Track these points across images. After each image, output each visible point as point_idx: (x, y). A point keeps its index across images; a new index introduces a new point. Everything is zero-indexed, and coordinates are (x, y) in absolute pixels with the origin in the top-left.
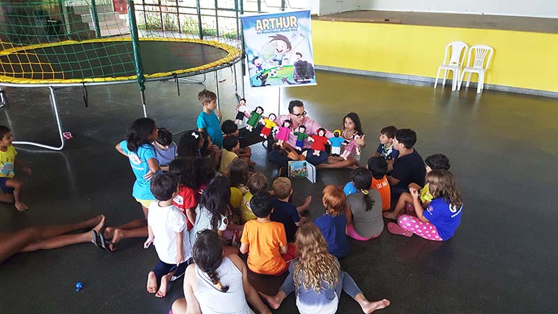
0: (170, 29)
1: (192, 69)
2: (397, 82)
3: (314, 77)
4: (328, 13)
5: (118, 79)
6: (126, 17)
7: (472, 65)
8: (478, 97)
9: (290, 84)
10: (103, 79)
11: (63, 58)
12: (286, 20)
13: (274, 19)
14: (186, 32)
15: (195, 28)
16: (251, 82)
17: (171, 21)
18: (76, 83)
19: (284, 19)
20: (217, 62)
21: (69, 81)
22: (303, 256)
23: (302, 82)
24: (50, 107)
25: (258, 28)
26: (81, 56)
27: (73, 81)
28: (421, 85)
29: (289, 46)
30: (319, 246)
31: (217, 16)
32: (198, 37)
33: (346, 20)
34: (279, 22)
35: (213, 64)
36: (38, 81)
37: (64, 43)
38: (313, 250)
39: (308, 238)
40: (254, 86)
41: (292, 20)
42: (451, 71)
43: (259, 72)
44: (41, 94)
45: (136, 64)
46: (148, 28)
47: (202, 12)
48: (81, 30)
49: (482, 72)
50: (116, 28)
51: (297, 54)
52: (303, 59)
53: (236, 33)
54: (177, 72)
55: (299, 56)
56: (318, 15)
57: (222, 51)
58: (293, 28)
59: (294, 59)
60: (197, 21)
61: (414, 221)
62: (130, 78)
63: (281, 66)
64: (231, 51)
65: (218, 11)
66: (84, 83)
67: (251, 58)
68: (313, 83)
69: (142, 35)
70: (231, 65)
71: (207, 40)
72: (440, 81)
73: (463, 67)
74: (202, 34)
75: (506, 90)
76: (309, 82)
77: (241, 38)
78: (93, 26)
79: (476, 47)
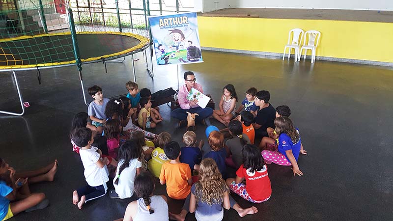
0: (97, 24)
1: (115, 54)
2: (258, 57)
3: (201, 57)
4: (209, 11)
5: (62, 63)
6: (65, 17)
7: (307, 44)
8: (312, 65)
9: (185, 62)
10: (51, 64)
11: (21, 50)
13: (172, 19)
14: (109, 26)
15: (116, 23)
16: (158, 62)
17: (98, 18)
19: (178, 18)
20: (133, 48)
21: (26, 66)
23: (193, 61)
24: (12, 85)
25: (161, 25)
26: (35, 48)
27: (29, 66)
28: (274, 58)
29: (183, 37)
31: (131, 14)
32: (117, 30)
33: (221, 15)
34: (175, 20)
35: (130, 50)
37: (21, 38)
40: (160, 65)
41: (184, 19)
42: (293, 48)
43: (163, 55)
45: (75, 52)
46: (81, 24)
47: (121, 11)
49: (314, 48)
50: (59, 25)
51: (189, 41)
52: (193, 45)
53: (145, 25)
54: (104, 56)
55: (190, 43)
56: (202, 12)
57: (135, 40)
58: (186, 24)
60: (117, 17)
62: (71, 62)
63: (178, 50)
64: (142, 40)
65: (132, 11)
66: (37, 67)
70: (143, 50)
71: (125, 32)
72: (287, 55)
73: (301, 46)
74: (121, 27)
75: (331, 60)
76: (198, 60)
78: (41, 24)
79: (309, 32)
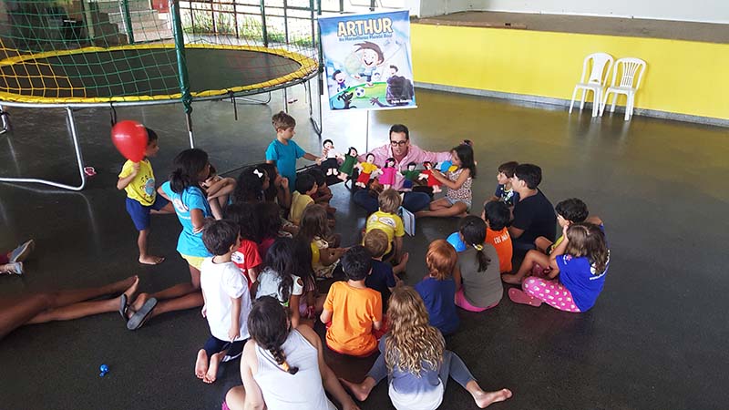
0: (224, 33)
1: (254, 86)
2: (521, 105)
3: (414, 97)
4: (432, 14)
5: (156, 97)
6: (167, 17)
7: (618, 84)
8: (626, 125)
9: (381, 106)
10: (137, 98)
11: (83, 71)
12: (377, 23)
13: (362, 22)
14: (245, 37)
15: (258, 32)
16: (331, 103)
17: (226, 22)
18: (101, 102)
19: (375, 21)
20: (287, 77)
21: (92, 100)
22: (397, 329)
23: (398, 105)
24: (66, 134)
25: (340, 32)
26: (109, 68)
27: (98, 99)
28: (551, 109)
29: (381, 57)
30: (418, 316)
31: (286, 17)
32: (261, 44)
33: (455, 23)
34: (368, 25)
35: (281, 79)
36: (51, 100)
37: (86, 50)
38: (410, 321)
39: (404, 305)
40: (334, 109)
41: (384, 24)
42: (591, 91)
43: (341, 91)
44: (56, 116)
45: (181, 78)
46: (196, 31)
47: (267, 11)
48: (108, 33)
49: (631, 92)
50: (155, 31)
51: (392, 67)
52: (399, 74)
53: (311, 40)
54: (233, 89)
55: (394, 70)
56: (419, 16)
57: (292, 63)
58: (387, 34)
59: (387, 74)
60: (261, 22)
61: (543, 284)
62: (172, 96)
63: (370, 83)
64: (304, 63)
65: (288, 10)
66: (111, 102)
67: (331, 72)
68: (412, 105)
69: (188, 40)
70: (304, 81)
71: (272, 48)
72: (577, 104)
73: (607, 87)
74: (267, 39)
75: (663, 116)
76: (407, 103)
77: (319, 46)
78: (123, 28)
79: (624, 61)
